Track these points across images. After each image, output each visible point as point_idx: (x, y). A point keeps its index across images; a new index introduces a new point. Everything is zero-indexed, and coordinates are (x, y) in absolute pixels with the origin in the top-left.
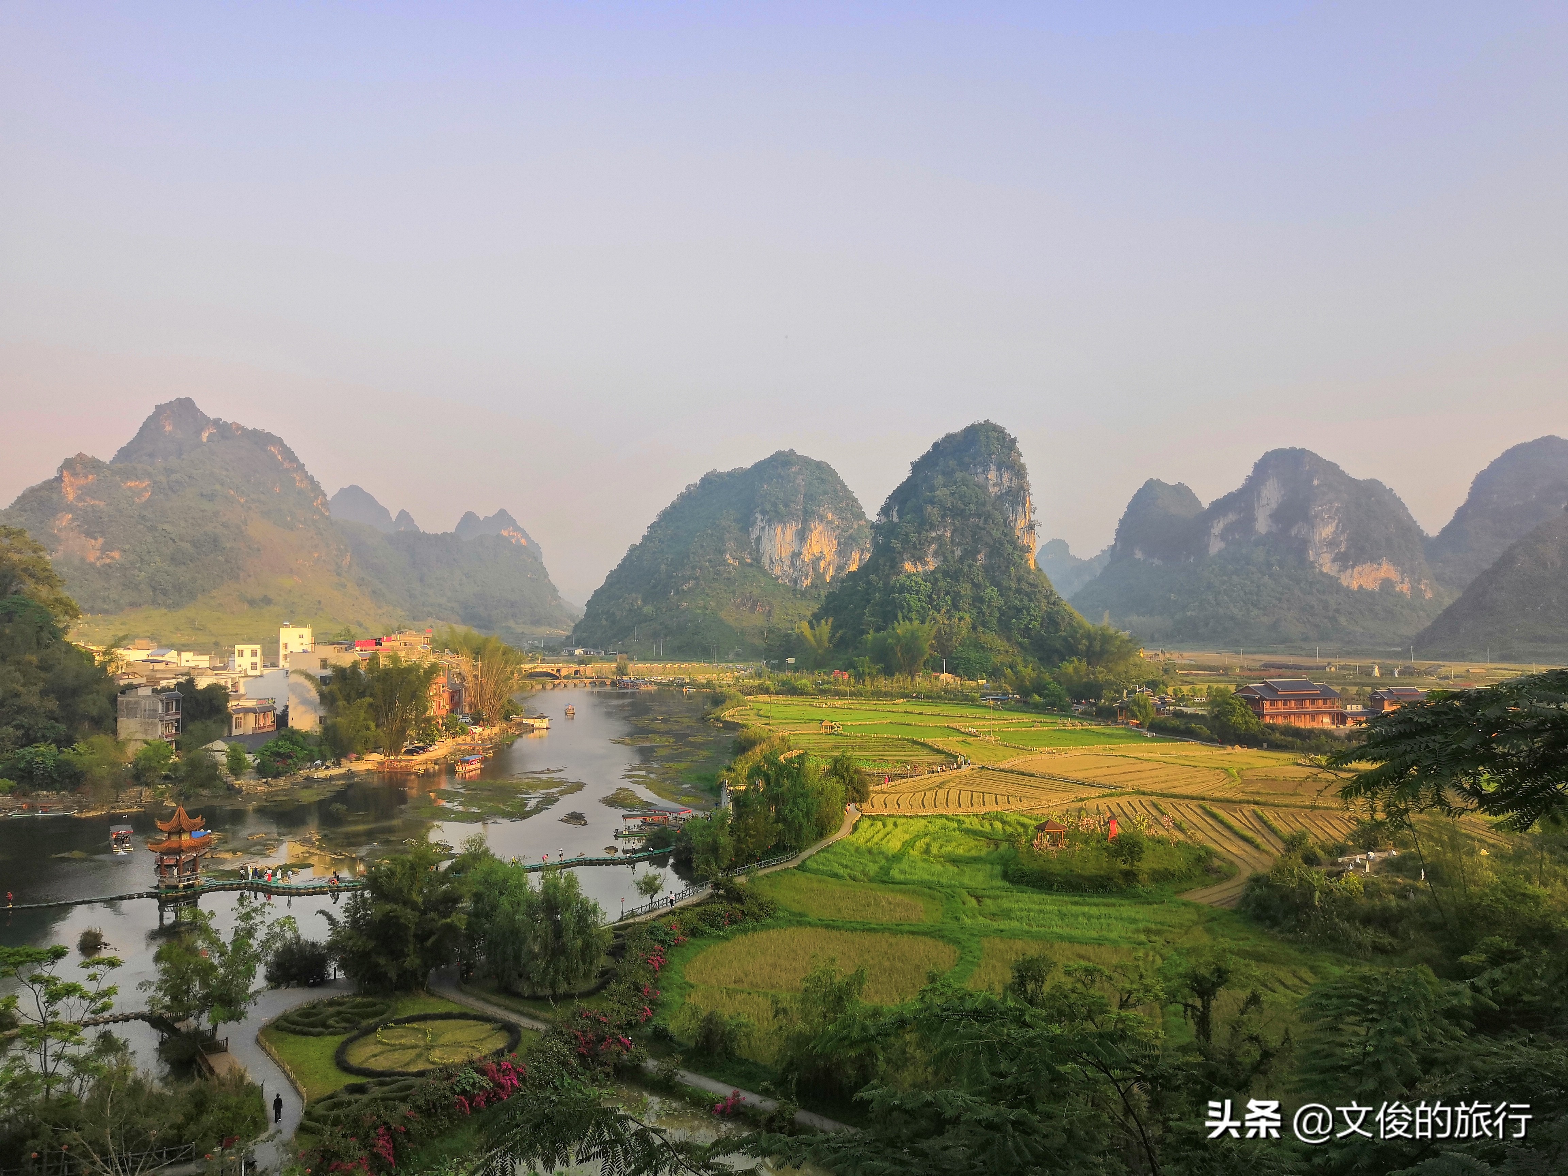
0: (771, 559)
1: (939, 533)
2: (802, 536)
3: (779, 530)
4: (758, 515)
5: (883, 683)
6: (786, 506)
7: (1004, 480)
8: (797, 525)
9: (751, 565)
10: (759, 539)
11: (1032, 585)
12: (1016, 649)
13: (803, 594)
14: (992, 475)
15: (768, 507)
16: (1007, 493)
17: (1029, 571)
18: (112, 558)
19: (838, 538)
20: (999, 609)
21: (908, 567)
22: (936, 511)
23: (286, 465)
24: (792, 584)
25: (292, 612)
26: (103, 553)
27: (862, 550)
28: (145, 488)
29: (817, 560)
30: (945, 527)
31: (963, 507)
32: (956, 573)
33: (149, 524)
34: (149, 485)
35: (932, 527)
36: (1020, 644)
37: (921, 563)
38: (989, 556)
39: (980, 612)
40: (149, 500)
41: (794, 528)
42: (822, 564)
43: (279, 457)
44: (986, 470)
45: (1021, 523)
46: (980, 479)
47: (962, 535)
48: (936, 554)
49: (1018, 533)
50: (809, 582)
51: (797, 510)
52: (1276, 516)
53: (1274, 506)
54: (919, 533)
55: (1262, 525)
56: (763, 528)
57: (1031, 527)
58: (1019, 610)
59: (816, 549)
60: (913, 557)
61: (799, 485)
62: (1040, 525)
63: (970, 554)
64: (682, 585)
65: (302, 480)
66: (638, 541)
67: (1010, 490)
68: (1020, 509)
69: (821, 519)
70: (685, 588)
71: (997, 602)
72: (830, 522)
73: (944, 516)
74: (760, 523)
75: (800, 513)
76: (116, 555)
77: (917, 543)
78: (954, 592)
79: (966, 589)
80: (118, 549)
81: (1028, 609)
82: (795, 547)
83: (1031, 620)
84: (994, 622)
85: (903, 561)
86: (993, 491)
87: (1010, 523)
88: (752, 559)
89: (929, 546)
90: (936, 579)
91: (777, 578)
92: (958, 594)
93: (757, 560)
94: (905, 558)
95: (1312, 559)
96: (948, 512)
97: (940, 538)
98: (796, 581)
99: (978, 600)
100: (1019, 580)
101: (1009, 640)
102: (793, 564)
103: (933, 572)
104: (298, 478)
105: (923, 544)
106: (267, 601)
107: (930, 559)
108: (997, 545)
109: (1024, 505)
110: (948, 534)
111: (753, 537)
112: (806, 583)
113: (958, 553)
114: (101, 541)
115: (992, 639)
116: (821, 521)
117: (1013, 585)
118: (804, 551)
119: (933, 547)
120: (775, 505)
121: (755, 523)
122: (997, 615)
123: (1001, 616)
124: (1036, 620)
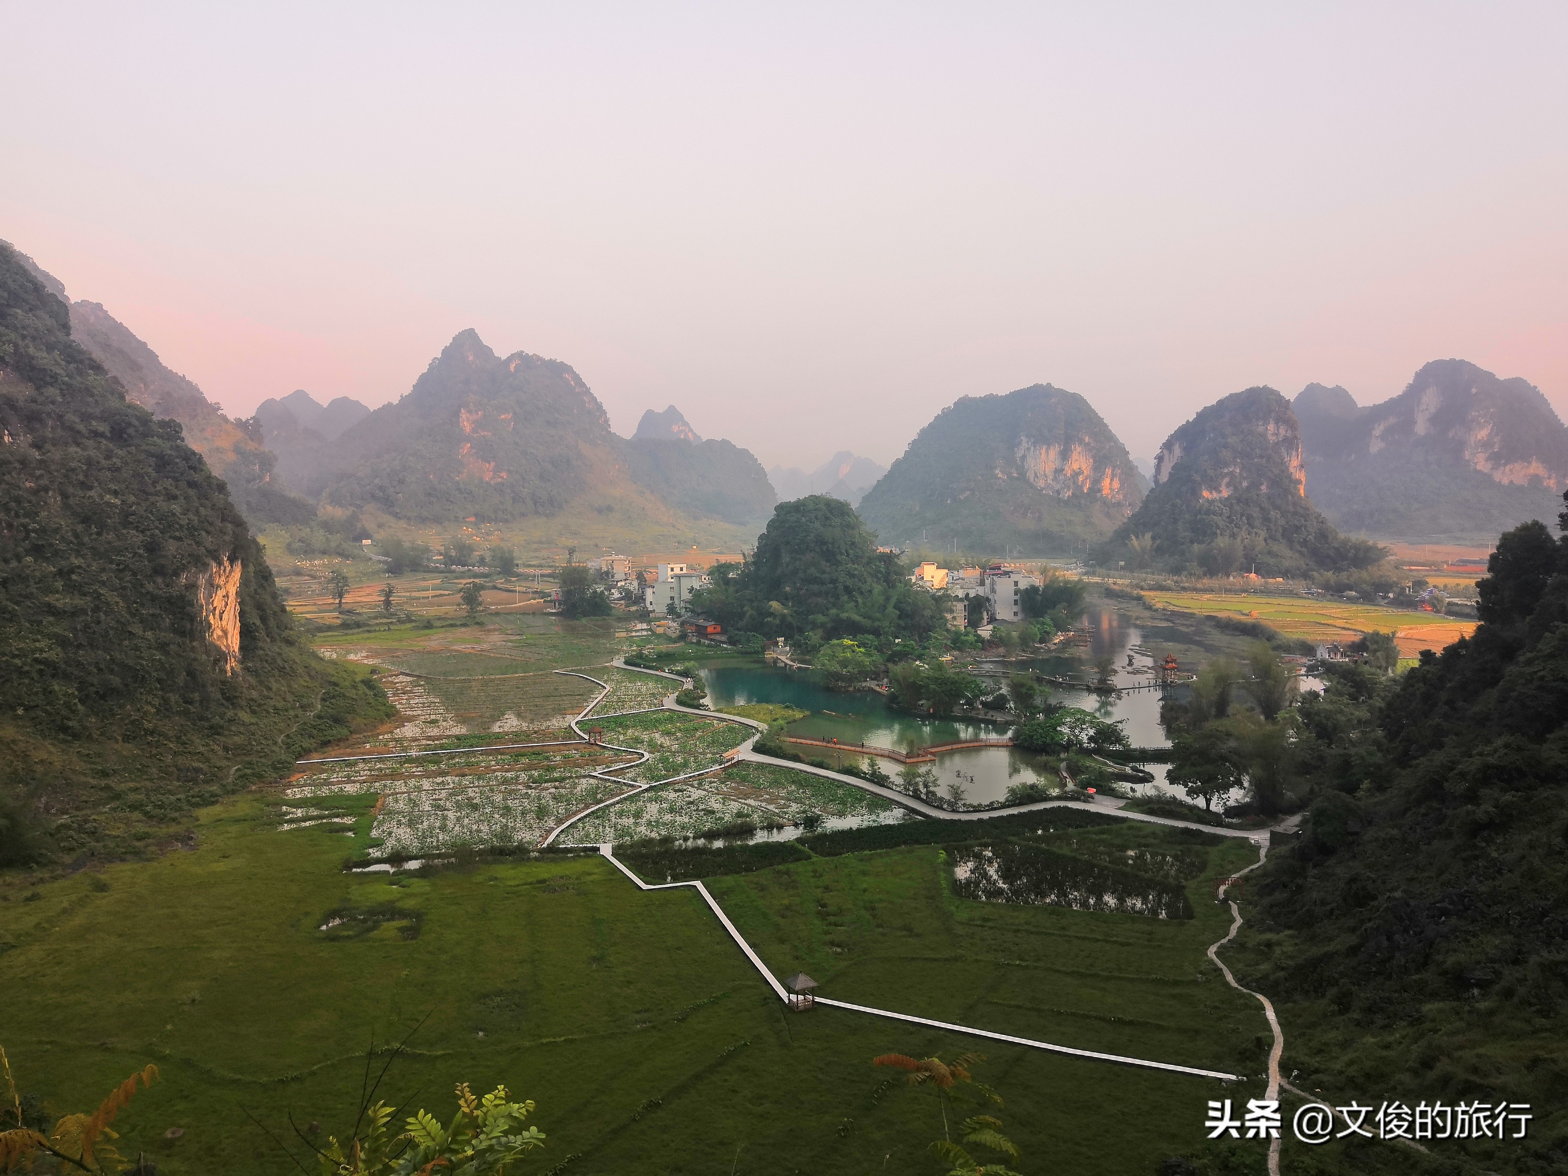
0: (1035, 474)
1: (1231, 469)
2: (1065, 455)
3: (1043, 451)
4: (1024, 438)
5: (1206, 582)
6: (1048, 430)
7: (1281, 431)
8: (1060, 447)
9: (1018, 479)
10: (1024, 457)
11: (1304, 509)
12: (1297, 555)
13: (1066, 503)
14: (1271, 427)
15: (1033, 431)
16: (1284, 440)
17: (1300, 499)
18: (502, 477)
19: (1094, 457)
20: (1283, 526)
21: (1206, 494)
22: (1229, 453)
23: (579, 390)
24: (1056, 495)
26: (495, 474)
27: (1114, 467)
28: (511, 419)
29: (1076, 474)
30: (1235, 465)
31: (1249, 450)
32: (1246, 499)
34: (512, 416)
35: (1226, 465)
36: (1300, 552)
37: (1217, 491)
38: (1271, 487)
39: (1269, 529)
40: (514, 428)
41: (1057, 449)
42: (1081, 478)
43: (572, 383)
44: (1266, 423)
45: (1295, 463)
46: (1261, 429)
47: (1249, 471)
48: (1228, 485)
49: (1292, 470)
50: (1070, 493)
51: (1057, 435)
52: (1434, 420)
53: (1433, 410)
54: (1214, 469)
55: (1421, 428)
56: (1029, 449)
58: (1298, 528)
59: (1075, 466)
60: (1210, 487)
63: (1254, 485)
64: (959, 495)
65: (590, 402)
66: (901, 455)
67: (1285, 439)
68: (1294, 453)
69: (1081, 442)
70: (961, 497)
71: (1282, 522)
72: (1088, 444)
73: (1235, 458)
74: (1024, 444)
75: (1061, 437)
76: (504, 475)
77: (1214, 475)
78: (1247, 514)
79: (1255, 512)
80: (506, 470)
81: (1305, 527)
82: (1058, 464)
83: (1307, 535)
84: (1279, 535)
85: (1200, 489)
86: (1272, 439)
87: (1285, 462)
88: (1018, 474)
89: (1222, 479)
90: (1232, 504)
91: (1042, 489)
92: (1250, 515)
93: (1022, 475)
94: (1203, 488)
95: (1467, 457)
96: (1238, 454)
97: (1231, 473)
98: (1058, 492)
99: (1266, 520)
100: (1294, 504)
101: (1291, 549)
102: (1055, 479)
103: (1227, 499)
104: (587, 400)
105: (1218, 478)
107: (1223, 487)
108: (1276, 479)
110: (1238, 471)
111: (1019, 455)
112: (1067, 494)
113: (1245, 484)
114: (493, 464)
115: (1281, 548)
116: (1080, 444)
117: (1290, 508)
118: (1066, 468)
119: (1226, 480)
120: (1039, 430)
121: (1020, 443)
122: (1282, 531)
123: (1284, 532)
124: (1311, 535)
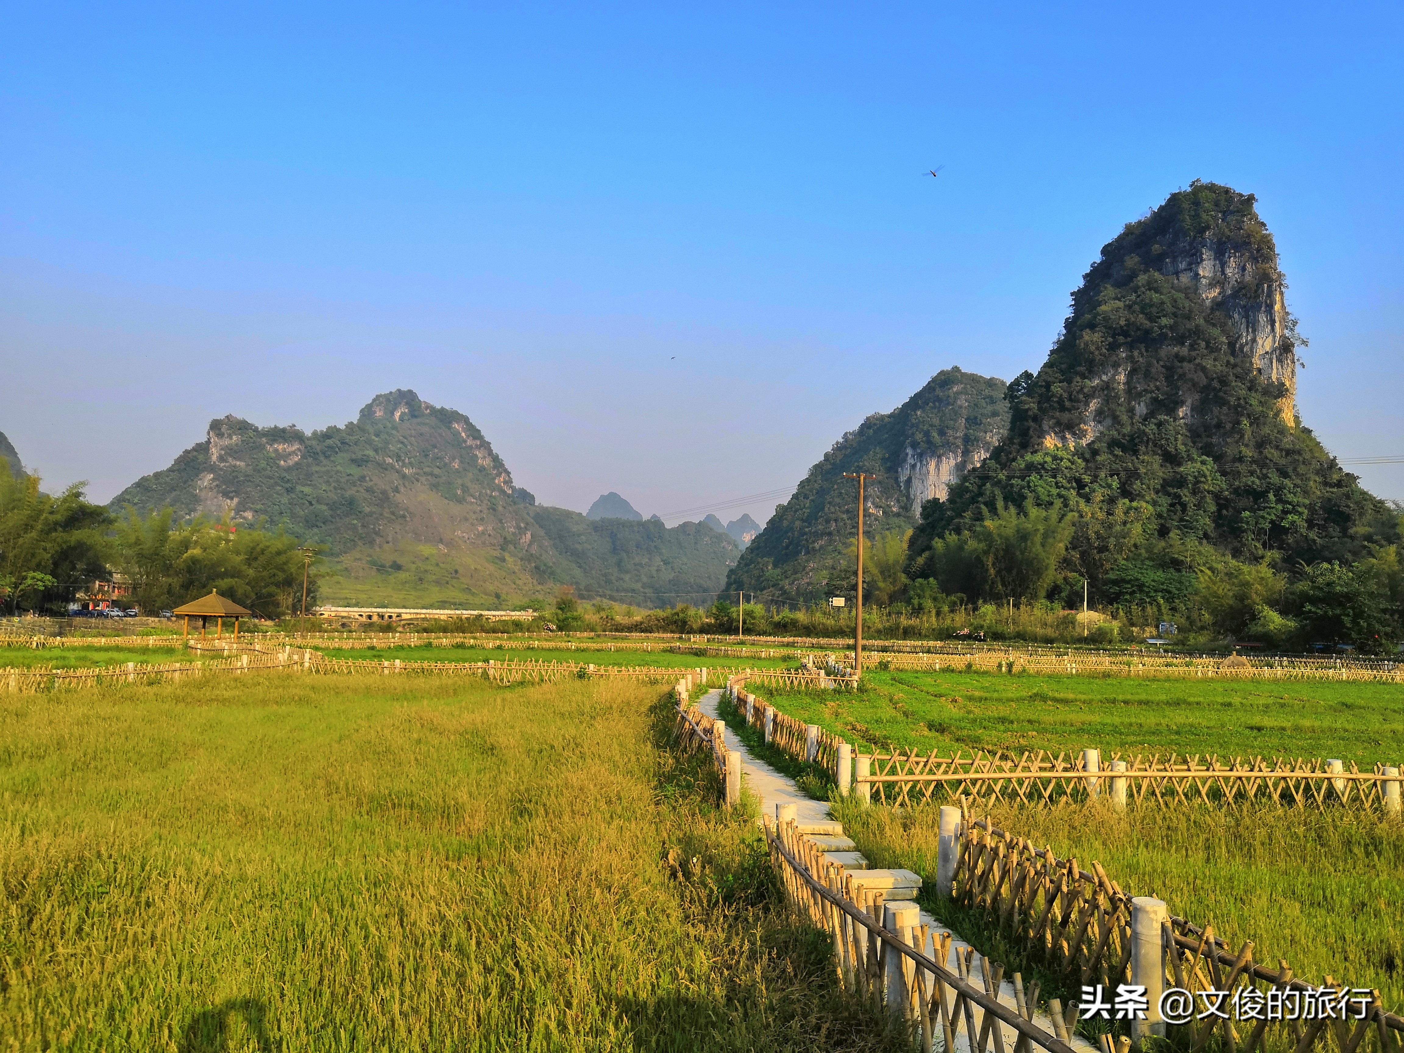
0: (920, 504)
1: (1104, 378)
3: (933, 467)
4: (909, 451)
6: (942, 433)
7: (1229, 272)
8: (955, 459)
9: (898, 515)
10: (909, 480)
11: (1288, 453)
15: (919, 437)
16: (1235, 294)
17: (1282, 431)
18: (244, 518)
20: (1217, 496)
21: (1051, 442)
22: (1097, 337)
23: (469, 442)
25: (421, 579)
26: (237, 513)
28: (294, 452)
30: (1116, 365)
31: (1147, 324)
32: (1132, 439)
33: (288, 485)
34: (299, 449)
37: (1074, 434)
38: (1199, 409)
39: (1178, 504)
40: (297, 463)
41: (952, 462)
43: (463, 434)
44: (1196, 259)
45: (1265, 343)
46: (1184, 279)
47: (1147, 375)
48: (1100, 416)
49: (1257, 362)
51: (956, 438)
54: (1069, 382)
56: (913, 466)
57: (1285, 348)
58: (1258, 496)
60: (1058, 423)
61: (961, 407)
62: (1304, 343)
63: (1163, 408)
64: (814, 542)
65: (485, 457)
67: (1241, 289)
68: (1262, 318)
69: (987, 447)
70: (817, 546)
71: (1214, 484)
73: (1113, 347)
74: (910, 461)
75: (959, 441)
76: (249, 515)
77: (1065, 395)
78: (1126, 470)
79: (1151, 465)
80: (251, 509)
83: (1286, 512)
84: (1205, 520)
85: (1042, 435)
86: (1209, 296)
87: (1242, 346)
88: (901, 507)
89: (1087, 404)
90: (1097, 456)
92: (1133, 474)
93: (905, 507)
94: (1046, 427)
96: (1121, 339)
97: (1107, 387)
99: (1173, 482)
100: (1260, 445)
103: (1092, 446)
104: (480, 455)
105: (1078, 401)
106: (397, 567)
107: (1088, 425)
108: (1216, 384)
109: (1270, 307)
110: (1122, 378)
111: (903, 478)
113: (1140, 407)
114: (236, 500)
117: (1248, 453)
119: (1094, 405)
120: (927, 434)
121: (905, 460)
122: (1213, 508)
123: (1219, 511)
124: (1294, 511)
